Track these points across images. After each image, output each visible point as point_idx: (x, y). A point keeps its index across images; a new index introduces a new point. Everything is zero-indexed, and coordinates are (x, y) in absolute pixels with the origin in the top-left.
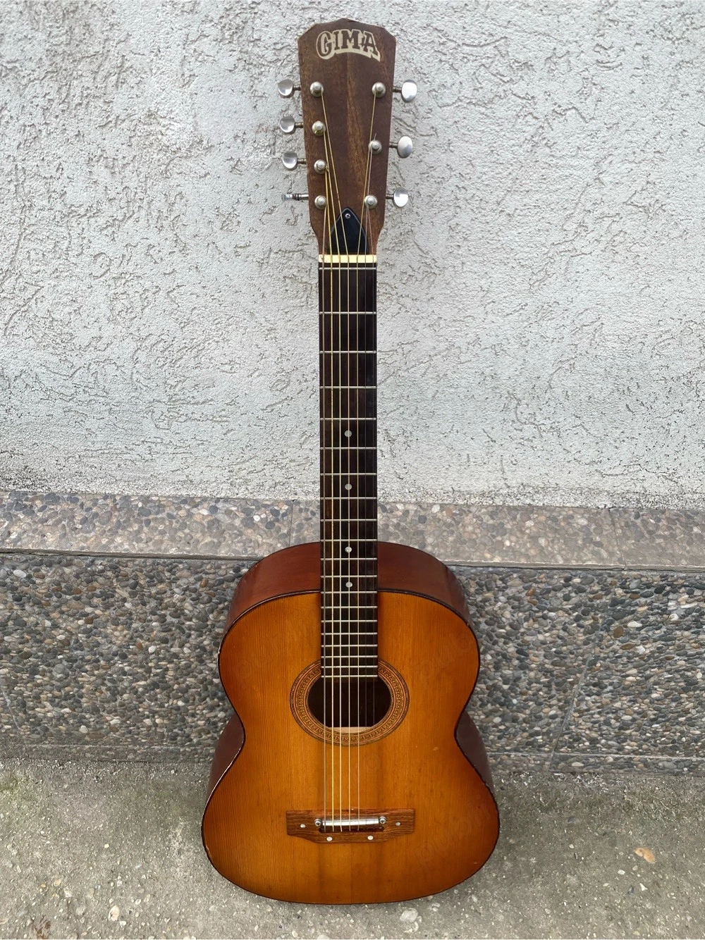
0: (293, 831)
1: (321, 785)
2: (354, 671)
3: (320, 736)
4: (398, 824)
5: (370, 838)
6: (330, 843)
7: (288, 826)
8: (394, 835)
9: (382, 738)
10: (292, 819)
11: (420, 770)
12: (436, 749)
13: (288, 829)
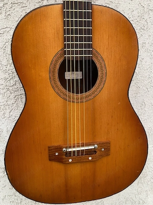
0: (52, 158)
1: (65, 128)
2: (81, 52)
3: (65, 97)
4: (103, 149)
5: (90, 158)
6: (70, 163)
7: (49, 155)
8: (102, 156)
9: (94, 97)
10: (52, 150)
11: (112, 117)
12: (119, 103)
13: (49, 157)
